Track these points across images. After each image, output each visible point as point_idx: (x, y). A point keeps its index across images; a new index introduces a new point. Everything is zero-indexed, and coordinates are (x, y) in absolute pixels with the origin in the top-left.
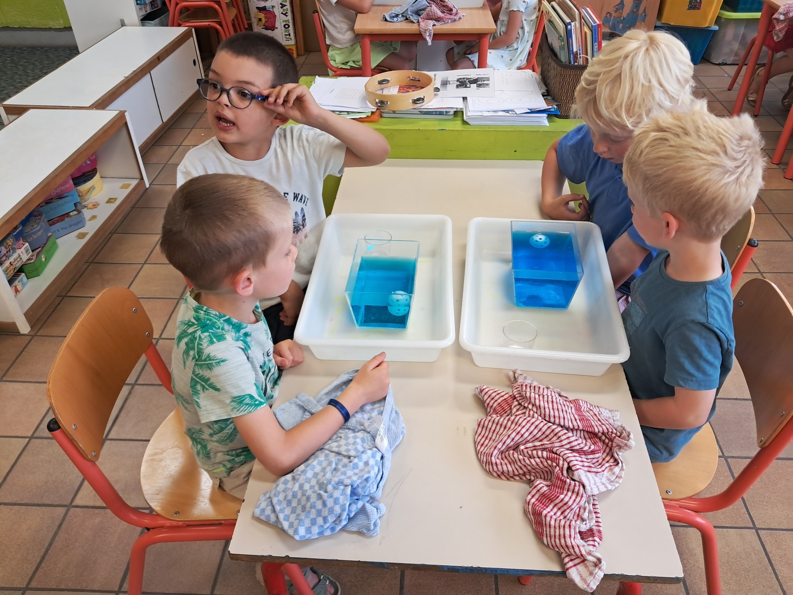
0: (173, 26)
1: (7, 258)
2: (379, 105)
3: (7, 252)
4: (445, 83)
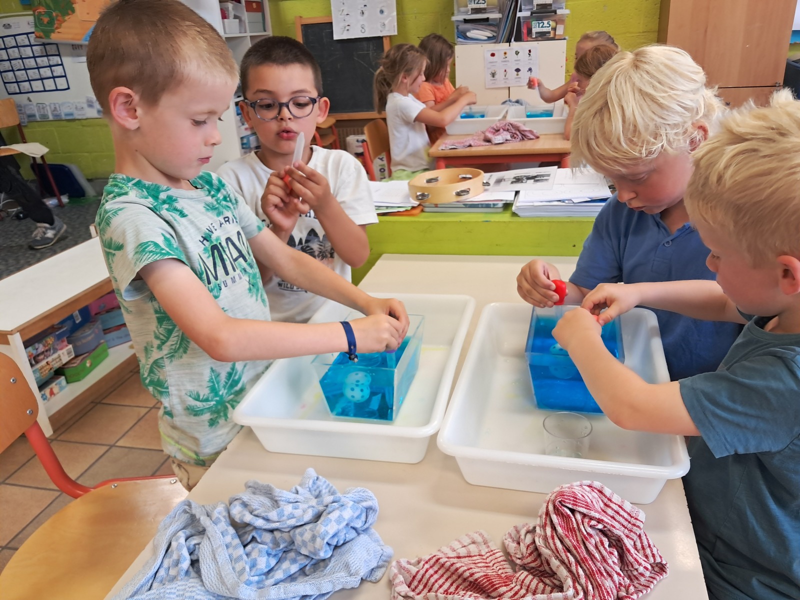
1: (46, 357)
2: (420, 198)
3: (47, 351)
4: (499, 181)
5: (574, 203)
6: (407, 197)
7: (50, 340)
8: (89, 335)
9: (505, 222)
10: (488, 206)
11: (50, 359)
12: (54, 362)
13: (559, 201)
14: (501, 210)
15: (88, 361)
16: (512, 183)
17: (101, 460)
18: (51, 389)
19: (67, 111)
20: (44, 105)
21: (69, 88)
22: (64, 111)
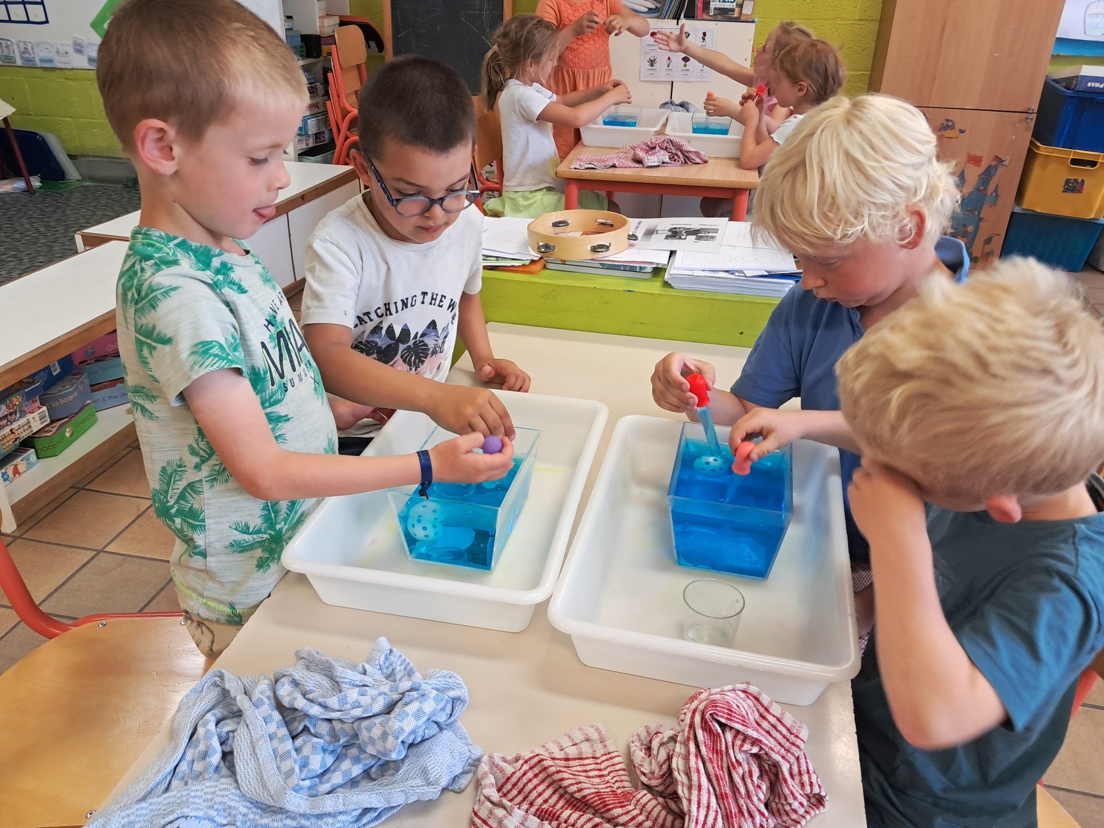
0: (338, 164)
1: (9, 423)
2: (543, 250)
3: (11, 414)
4: (650, 233)
5: (746, 276)
6: (525, 245)
7: (16, 400)
8: (70, 393)
9: (653, 294)
10: (632, 269)
11: (15, 426)
12: (22, 430)
13: (727, 271)
14: (649, 276)
15: (67, 430)
16: (667, 237)
17: (84, 570)
18: (16, 466)
19: (45, 55)
20: (9, 43)
21: (47, 22)
22: (39, 54)
